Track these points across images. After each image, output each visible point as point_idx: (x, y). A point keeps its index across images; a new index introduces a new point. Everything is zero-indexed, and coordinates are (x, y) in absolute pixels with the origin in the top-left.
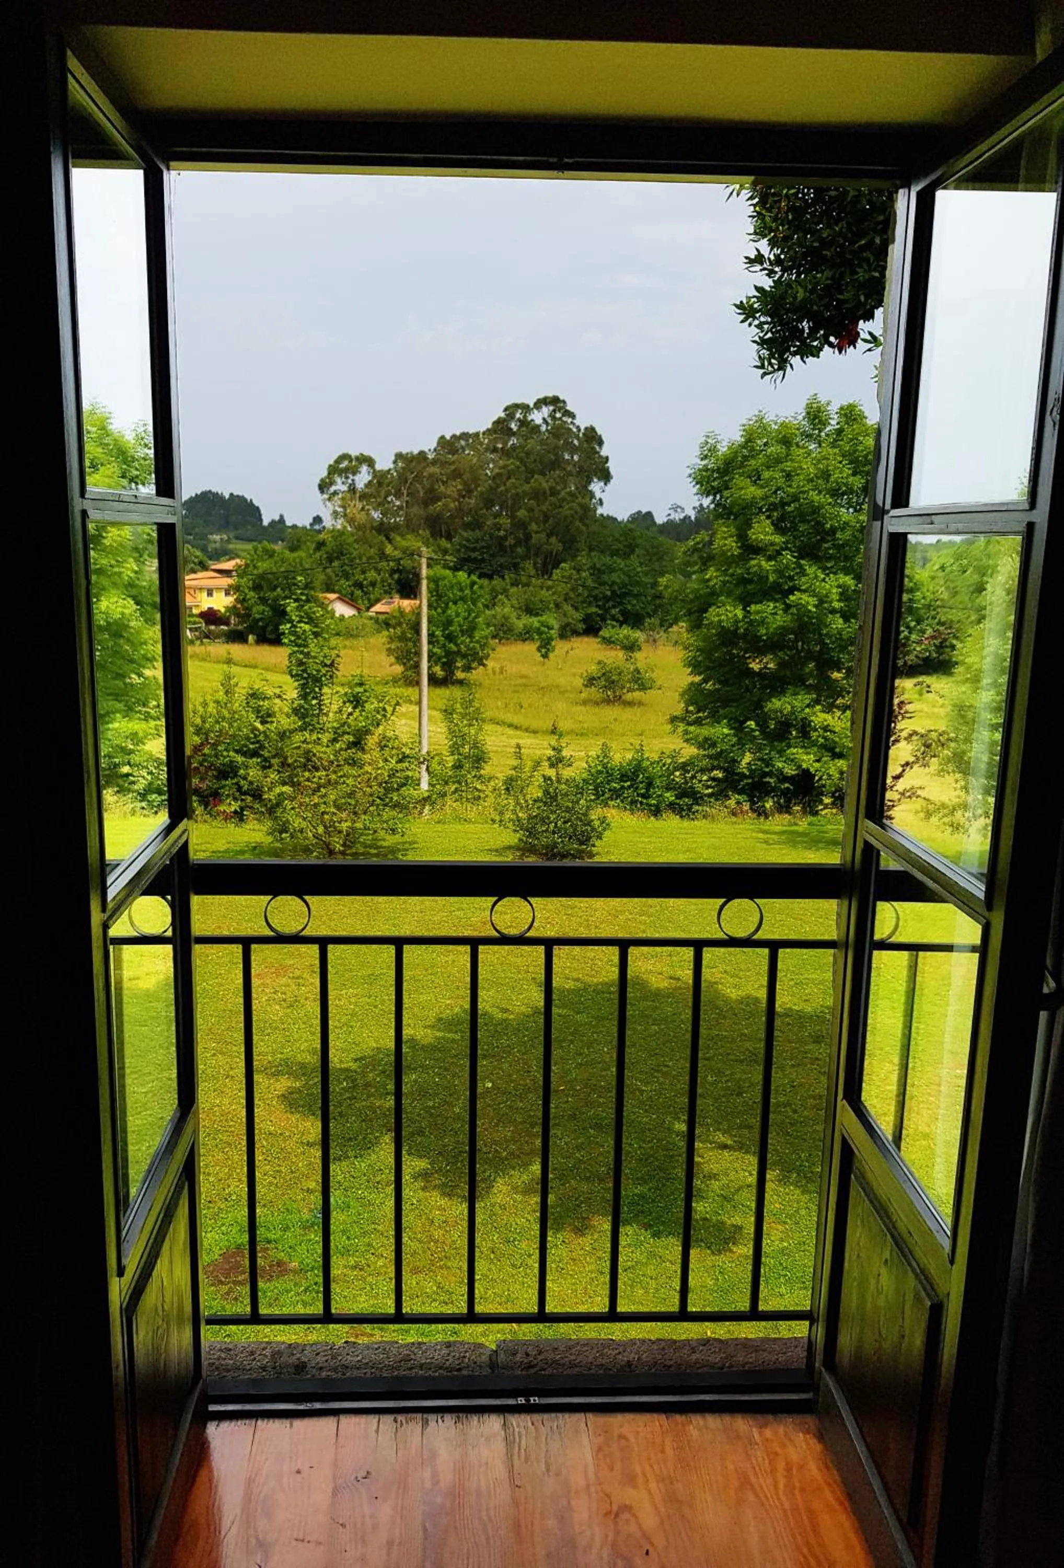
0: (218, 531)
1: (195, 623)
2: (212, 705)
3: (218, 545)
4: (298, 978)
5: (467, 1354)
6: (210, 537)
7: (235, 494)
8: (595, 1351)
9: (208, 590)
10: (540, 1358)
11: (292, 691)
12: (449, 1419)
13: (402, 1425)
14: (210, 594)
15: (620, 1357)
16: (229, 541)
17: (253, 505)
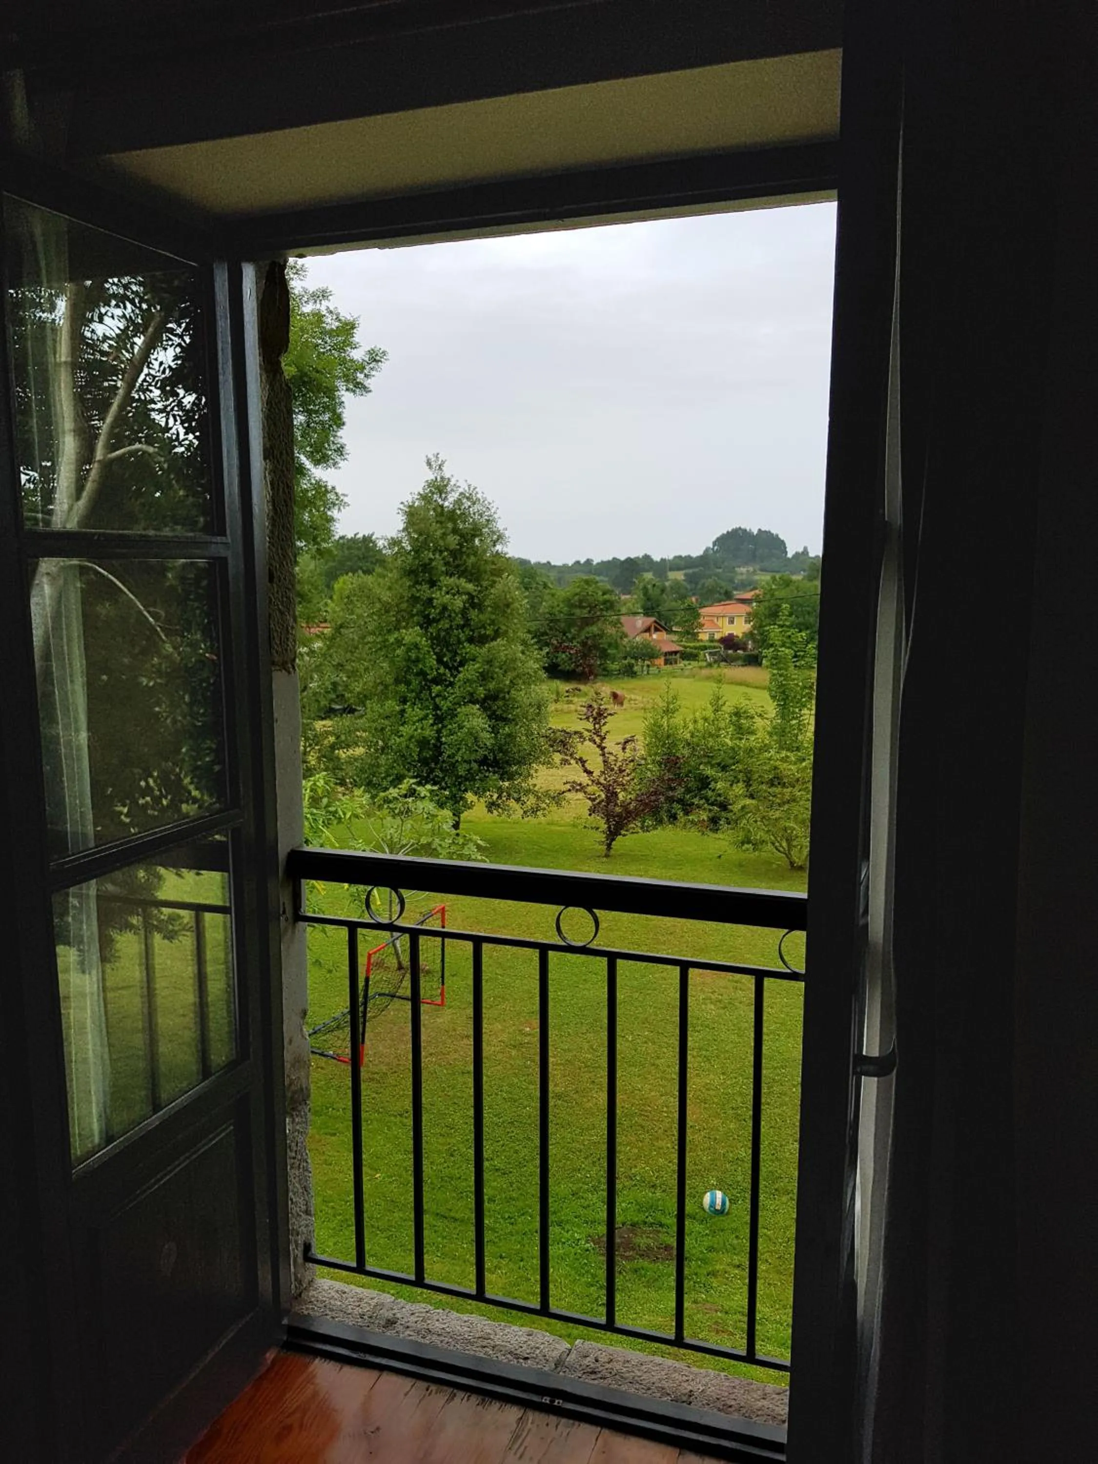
0: (746, 564)
1: (715, 647)
2: (701, 722)
3: (744, 577)
4: (736, 982)
5: (542, 1347)
6: (737, 569)
7: (763, 529)
8: (663, 1373)
9: (730, 618)
10: (608, 1366)
11: (771, 709)
12: (475, 1399)
13: (430, 1394)
14: (732, 622)
15: (685, 1384)
16: (754, 572)
17: (779, 539)
